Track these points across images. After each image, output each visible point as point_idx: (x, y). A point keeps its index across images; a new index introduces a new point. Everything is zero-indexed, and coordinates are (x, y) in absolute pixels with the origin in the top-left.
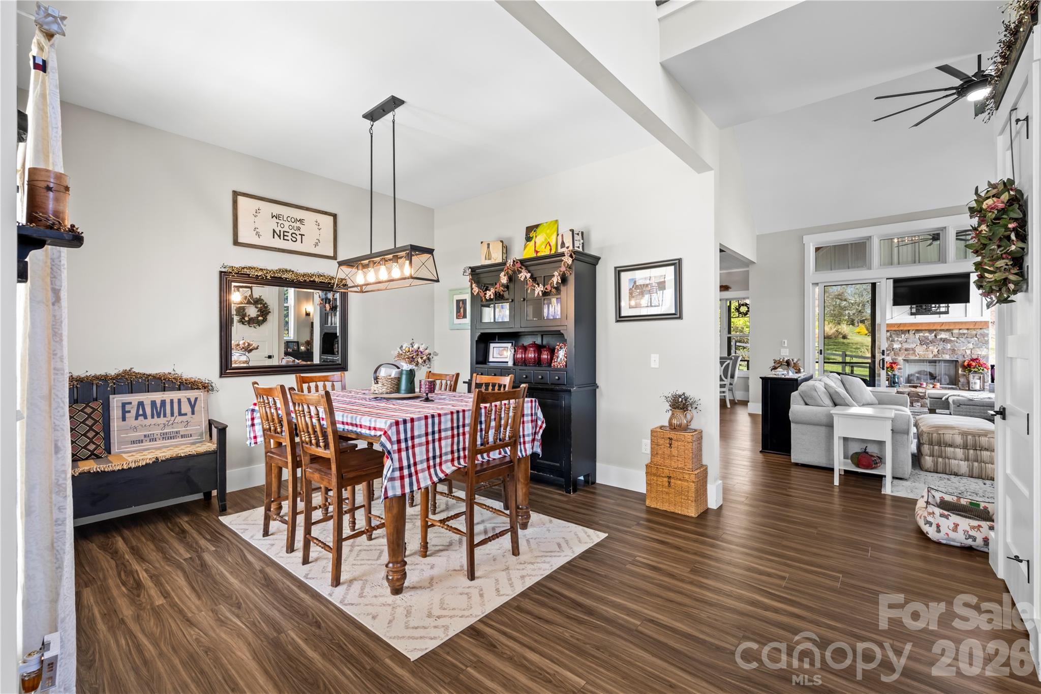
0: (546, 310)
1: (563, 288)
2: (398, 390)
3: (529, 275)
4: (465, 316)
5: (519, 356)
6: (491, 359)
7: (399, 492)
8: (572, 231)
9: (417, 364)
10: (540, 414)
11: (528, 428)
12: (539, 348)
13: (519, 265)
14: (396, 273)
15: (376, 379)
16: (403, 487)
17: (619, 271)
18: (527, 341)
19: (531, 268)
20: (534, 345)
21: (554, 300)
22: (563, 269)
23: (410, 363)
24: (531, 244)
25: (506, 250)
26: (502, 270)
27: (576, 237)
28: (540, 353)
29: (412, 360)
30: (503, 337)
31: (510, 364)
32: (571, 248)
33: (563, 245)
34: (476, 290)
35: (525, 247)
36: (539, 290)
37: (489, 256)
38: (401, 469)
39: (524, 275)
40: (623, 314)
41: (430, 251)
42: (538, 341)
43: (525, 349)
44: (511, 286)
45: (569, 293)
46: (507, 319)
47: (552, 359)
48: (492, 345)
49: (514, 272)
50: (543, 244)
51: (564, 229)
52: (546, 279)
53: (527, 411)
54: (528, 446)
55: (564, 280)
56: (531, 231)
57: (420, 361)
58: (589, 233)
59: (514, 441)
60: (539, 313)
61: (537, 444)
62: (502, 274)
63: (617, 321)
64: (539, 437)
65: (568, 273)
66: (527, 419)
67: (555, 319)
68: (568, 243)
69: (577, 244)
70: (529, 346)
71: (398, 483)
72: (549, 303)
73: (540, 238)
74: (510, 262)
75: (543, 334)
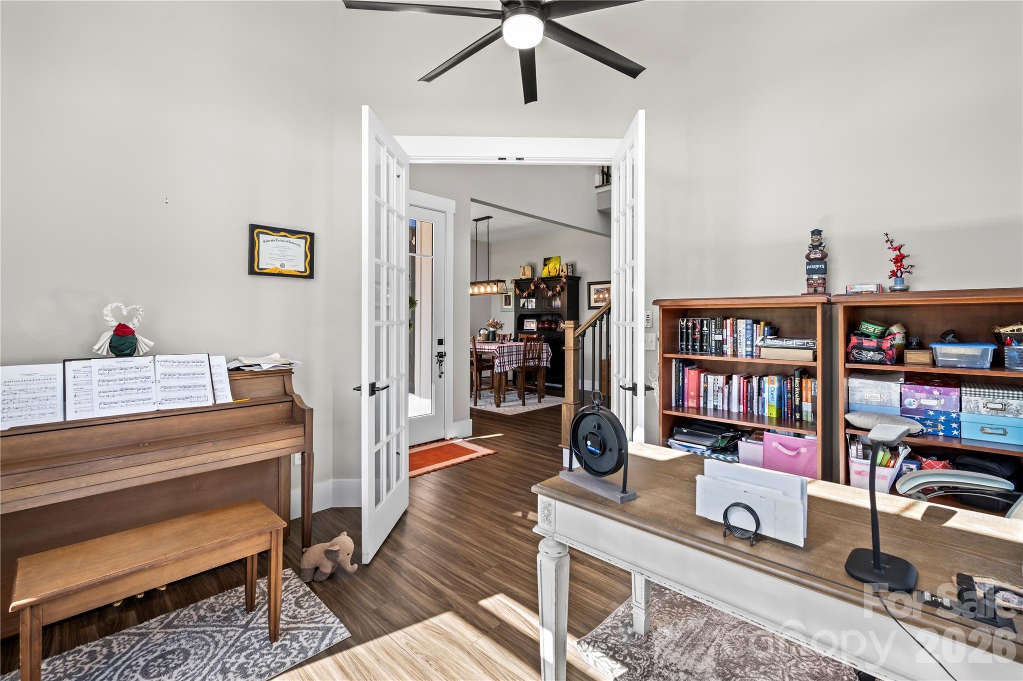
0: (553, 303)
1: (562, 293)
2: (488, 340)
3: (545, 286)
4: (510, 304)
5: (540, 326)
6: (525, 328)
7: (500, 371)
8: (567, 264)
9: (497, 328)
10: (550, 350)
11: (545, 355)
12: (550, 322)
13: (540, 281)
14: (489, 289)
15: (480, 335)
16: (501, 369)
17: (590, 284)
18: (544, 318)
19: (546, 282)
20: (548, 320)
21: (558, 298)
22: (562, 284)
23: (494, 328)
24: (546, 268)
25: (533, 270)
26: (532, 282)
27: (569, 267)
28: (551, 325)
29: (494, 327)
30: (531, 316)
31: (535, 330)
32: (566, 273)
33: (562, 271)
34: (518, 292)
35: (543, 269)
36: (550, 293)
37: (524, 274)
38: (500, 363)
39: (543, 286)
40: (591, 306)
41: (504, 281)
42: (550, 318)
43: (543, 322)
44: (536, 290)
45: (565, 295)
46: (534, 307)
47: (557, 327)
48: (526, 320)
49: (538, 284)
50: (552, 269)
51: (563, 262)
52: (553, 289)
53: (544, 348)
54: (545, 362)
55: (562, 289)
56: (546, 261)
57: (498, 327)
58: (575, 264)
59: (539, 358)
60: (550, 304)
61: (548, 363)
62: (532, 285)
63: (589, 309)
64: (549, 360)
65: (564, 286)
66: (544, 351)
67: (558, 308)
68: (565, 270)
69: (569, 270)
70: (545, 321)
71: (499, 368)
72: (555, 300)
73: (551, 265)
74: (536, 279)
75: (553, 315)
